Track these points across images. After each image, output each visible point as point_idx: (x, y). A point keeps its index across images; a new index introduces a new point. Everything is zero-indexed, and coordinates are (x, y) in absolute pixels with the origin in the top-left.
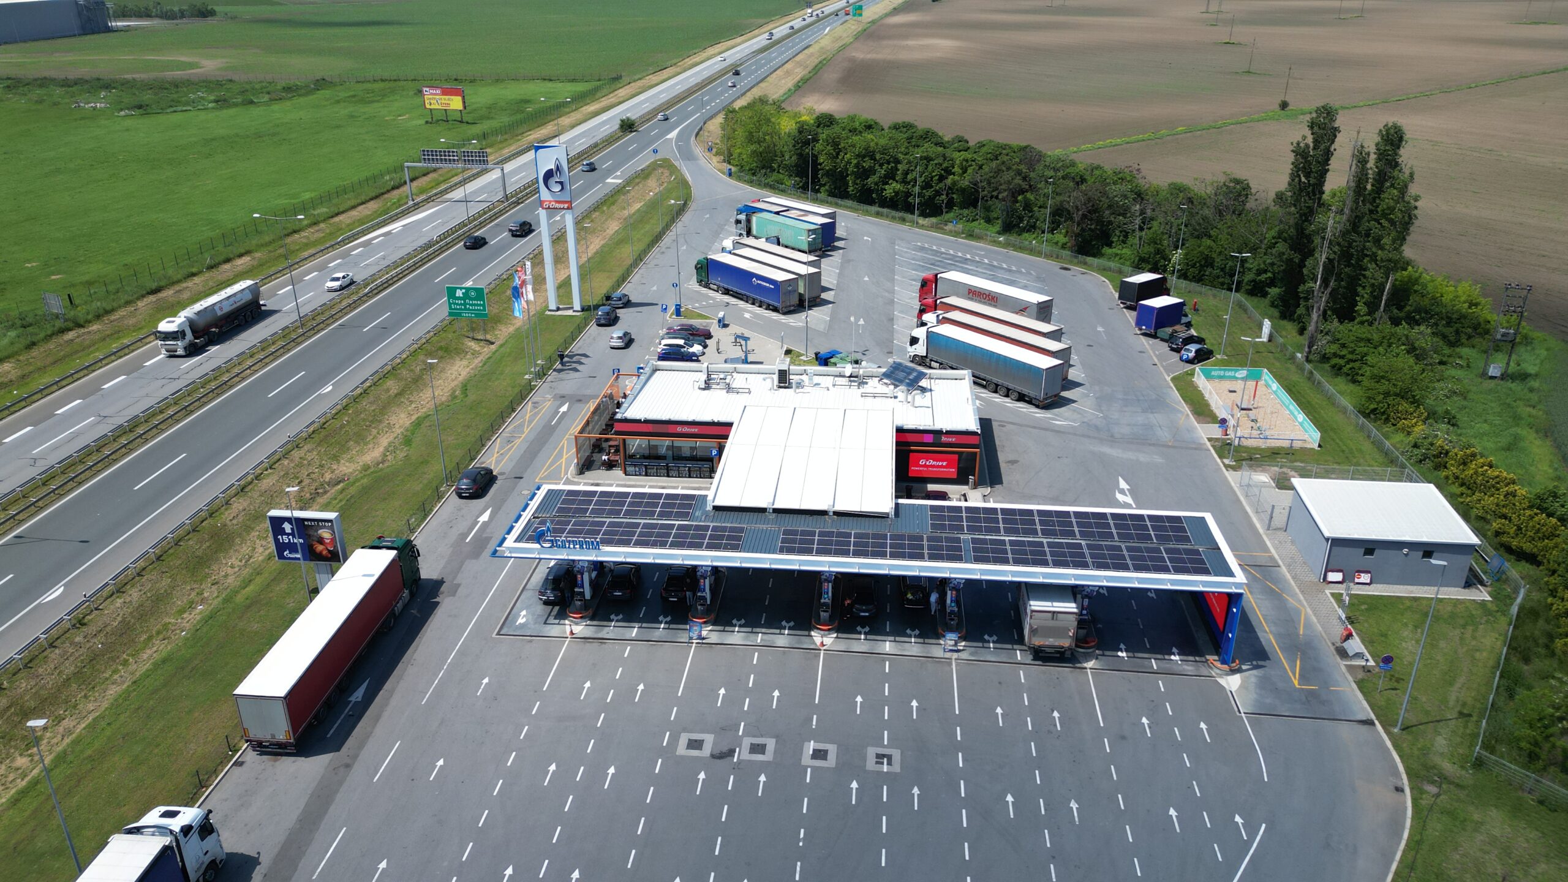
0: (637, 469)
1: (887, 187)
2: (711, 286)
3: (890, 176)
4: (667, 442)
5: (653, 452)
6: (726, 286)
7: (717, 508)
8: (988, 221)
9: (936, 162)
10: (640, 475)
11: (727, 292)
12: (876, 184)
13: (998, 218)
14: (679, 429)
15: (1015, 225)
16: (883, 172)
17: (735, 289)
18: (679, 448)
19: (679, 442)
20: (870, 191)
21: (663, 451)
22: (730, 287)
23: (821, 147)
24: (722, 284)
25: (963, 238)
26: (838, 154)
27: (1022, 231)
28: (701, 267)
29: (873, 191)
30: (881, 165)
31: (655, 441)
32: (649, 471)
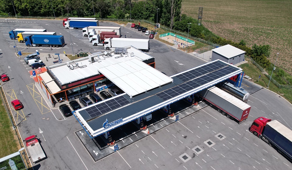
0: (72, 98)
14: (82, 82)
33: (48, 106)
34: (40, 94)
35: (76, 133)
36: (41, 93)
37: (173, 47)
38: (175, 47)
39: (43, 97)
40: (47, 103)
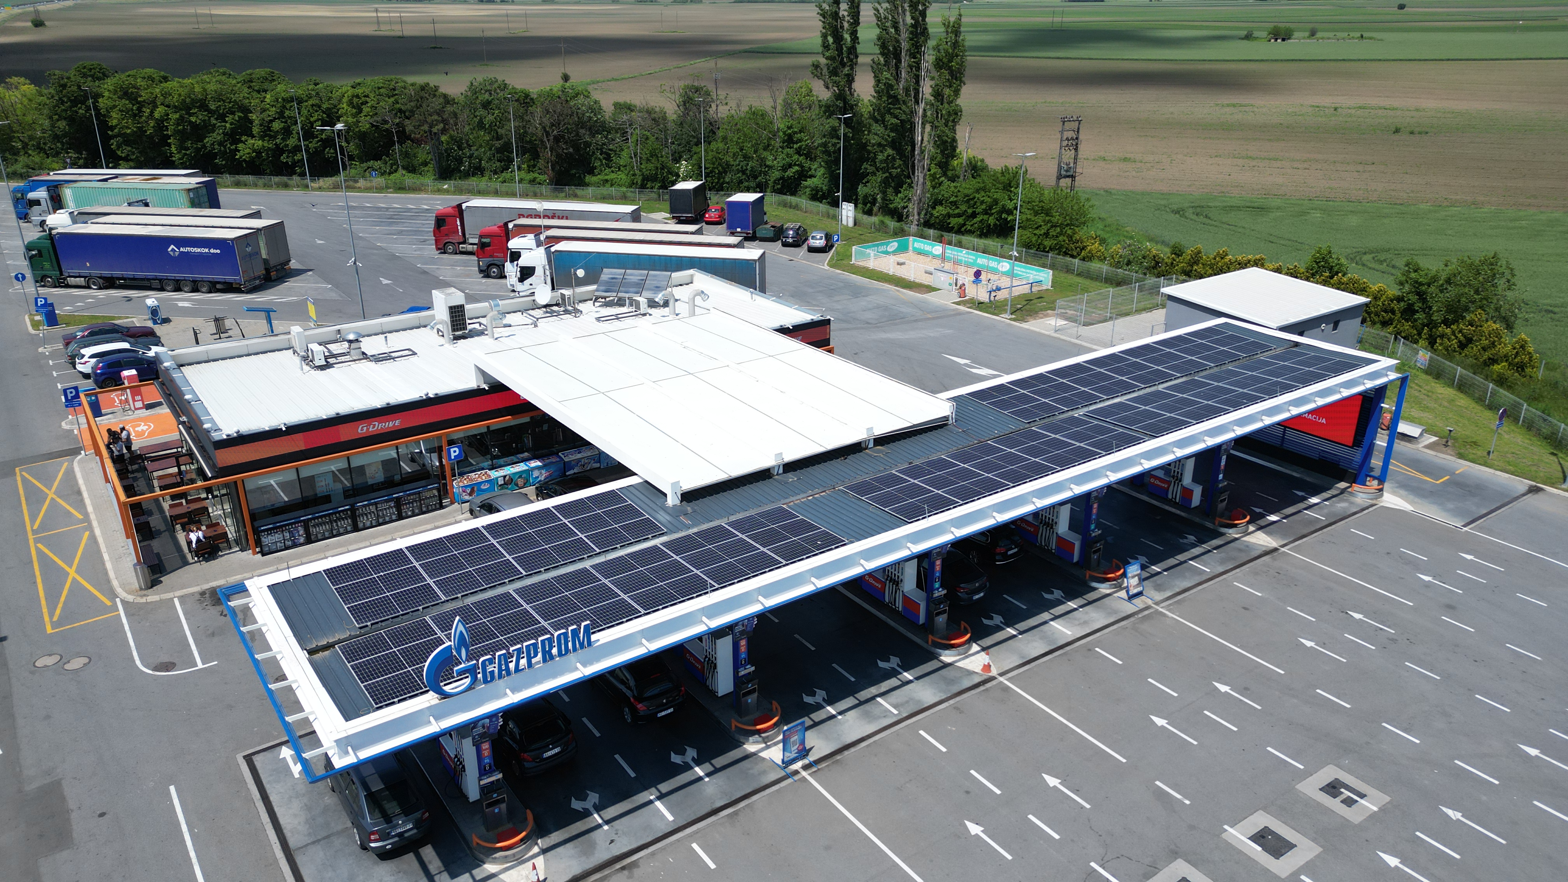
0: (287, 535)
1: (241, 146)
2: (72, 281)
3: (243, 128)
4: (334, 463)
5: (308, 493)
6: (106, 273)
7: (689, 496)
8: (412, 169)
9: (310, 102)
10: (295, 545)
11: (109, 283)
12: (221, 144)
13: (425, 164)
14: (363, 429)
15: (453, 170)
16: (228, 125)
17: (130, 274)
18: (361, 469)
19: (362, 457)
20: (212, 156)
21: (322, 487)
22: (117, 273)
23: (110, 103)
24: (96, 272)
25: (391, 193)
26: (140, 110)
27: (466, 175)
28: (40, 254)
29: (216, 155)
30: (222, 118)
31: (311, 468)
32: (313, 531)
33: (108, 581)
34: (86, 515)
35: (249, 759)
36: (90, 509)
37: (931, 298)
38: (946, 299)
39: (98, 532)
40: (109, 566)
